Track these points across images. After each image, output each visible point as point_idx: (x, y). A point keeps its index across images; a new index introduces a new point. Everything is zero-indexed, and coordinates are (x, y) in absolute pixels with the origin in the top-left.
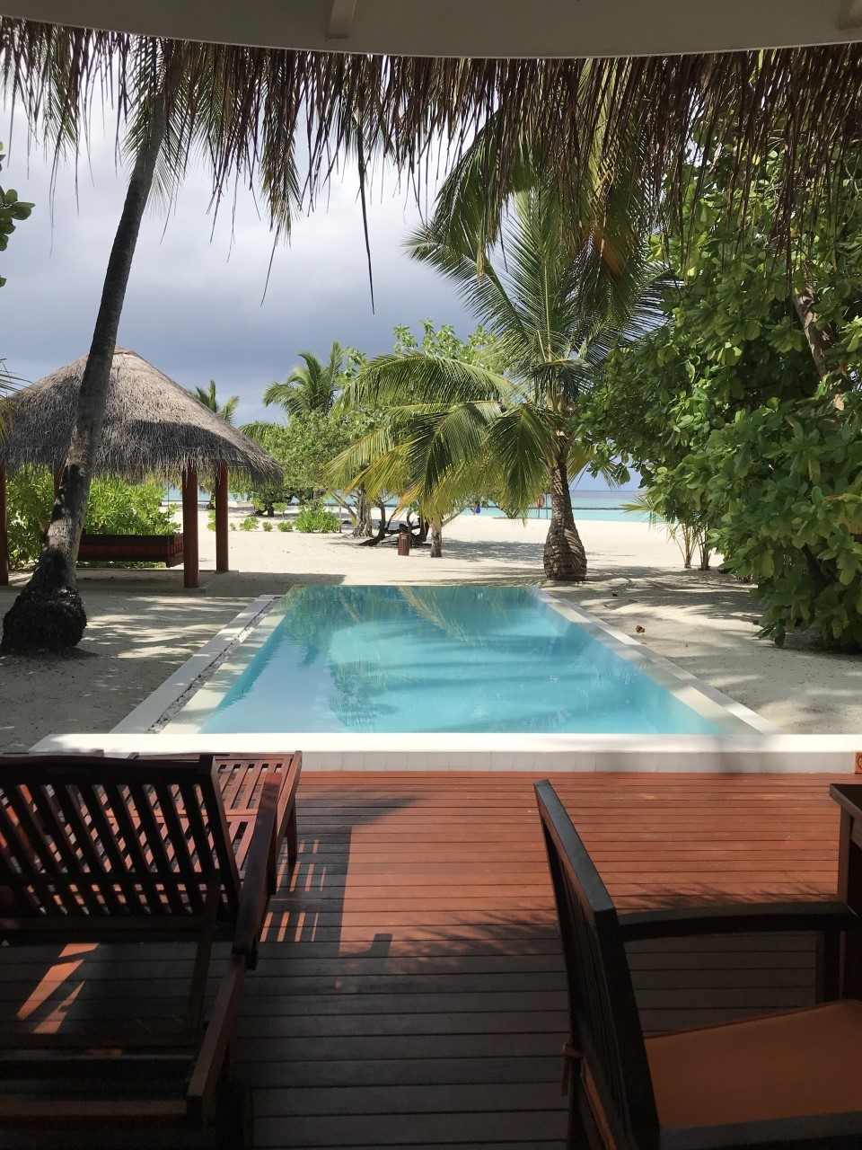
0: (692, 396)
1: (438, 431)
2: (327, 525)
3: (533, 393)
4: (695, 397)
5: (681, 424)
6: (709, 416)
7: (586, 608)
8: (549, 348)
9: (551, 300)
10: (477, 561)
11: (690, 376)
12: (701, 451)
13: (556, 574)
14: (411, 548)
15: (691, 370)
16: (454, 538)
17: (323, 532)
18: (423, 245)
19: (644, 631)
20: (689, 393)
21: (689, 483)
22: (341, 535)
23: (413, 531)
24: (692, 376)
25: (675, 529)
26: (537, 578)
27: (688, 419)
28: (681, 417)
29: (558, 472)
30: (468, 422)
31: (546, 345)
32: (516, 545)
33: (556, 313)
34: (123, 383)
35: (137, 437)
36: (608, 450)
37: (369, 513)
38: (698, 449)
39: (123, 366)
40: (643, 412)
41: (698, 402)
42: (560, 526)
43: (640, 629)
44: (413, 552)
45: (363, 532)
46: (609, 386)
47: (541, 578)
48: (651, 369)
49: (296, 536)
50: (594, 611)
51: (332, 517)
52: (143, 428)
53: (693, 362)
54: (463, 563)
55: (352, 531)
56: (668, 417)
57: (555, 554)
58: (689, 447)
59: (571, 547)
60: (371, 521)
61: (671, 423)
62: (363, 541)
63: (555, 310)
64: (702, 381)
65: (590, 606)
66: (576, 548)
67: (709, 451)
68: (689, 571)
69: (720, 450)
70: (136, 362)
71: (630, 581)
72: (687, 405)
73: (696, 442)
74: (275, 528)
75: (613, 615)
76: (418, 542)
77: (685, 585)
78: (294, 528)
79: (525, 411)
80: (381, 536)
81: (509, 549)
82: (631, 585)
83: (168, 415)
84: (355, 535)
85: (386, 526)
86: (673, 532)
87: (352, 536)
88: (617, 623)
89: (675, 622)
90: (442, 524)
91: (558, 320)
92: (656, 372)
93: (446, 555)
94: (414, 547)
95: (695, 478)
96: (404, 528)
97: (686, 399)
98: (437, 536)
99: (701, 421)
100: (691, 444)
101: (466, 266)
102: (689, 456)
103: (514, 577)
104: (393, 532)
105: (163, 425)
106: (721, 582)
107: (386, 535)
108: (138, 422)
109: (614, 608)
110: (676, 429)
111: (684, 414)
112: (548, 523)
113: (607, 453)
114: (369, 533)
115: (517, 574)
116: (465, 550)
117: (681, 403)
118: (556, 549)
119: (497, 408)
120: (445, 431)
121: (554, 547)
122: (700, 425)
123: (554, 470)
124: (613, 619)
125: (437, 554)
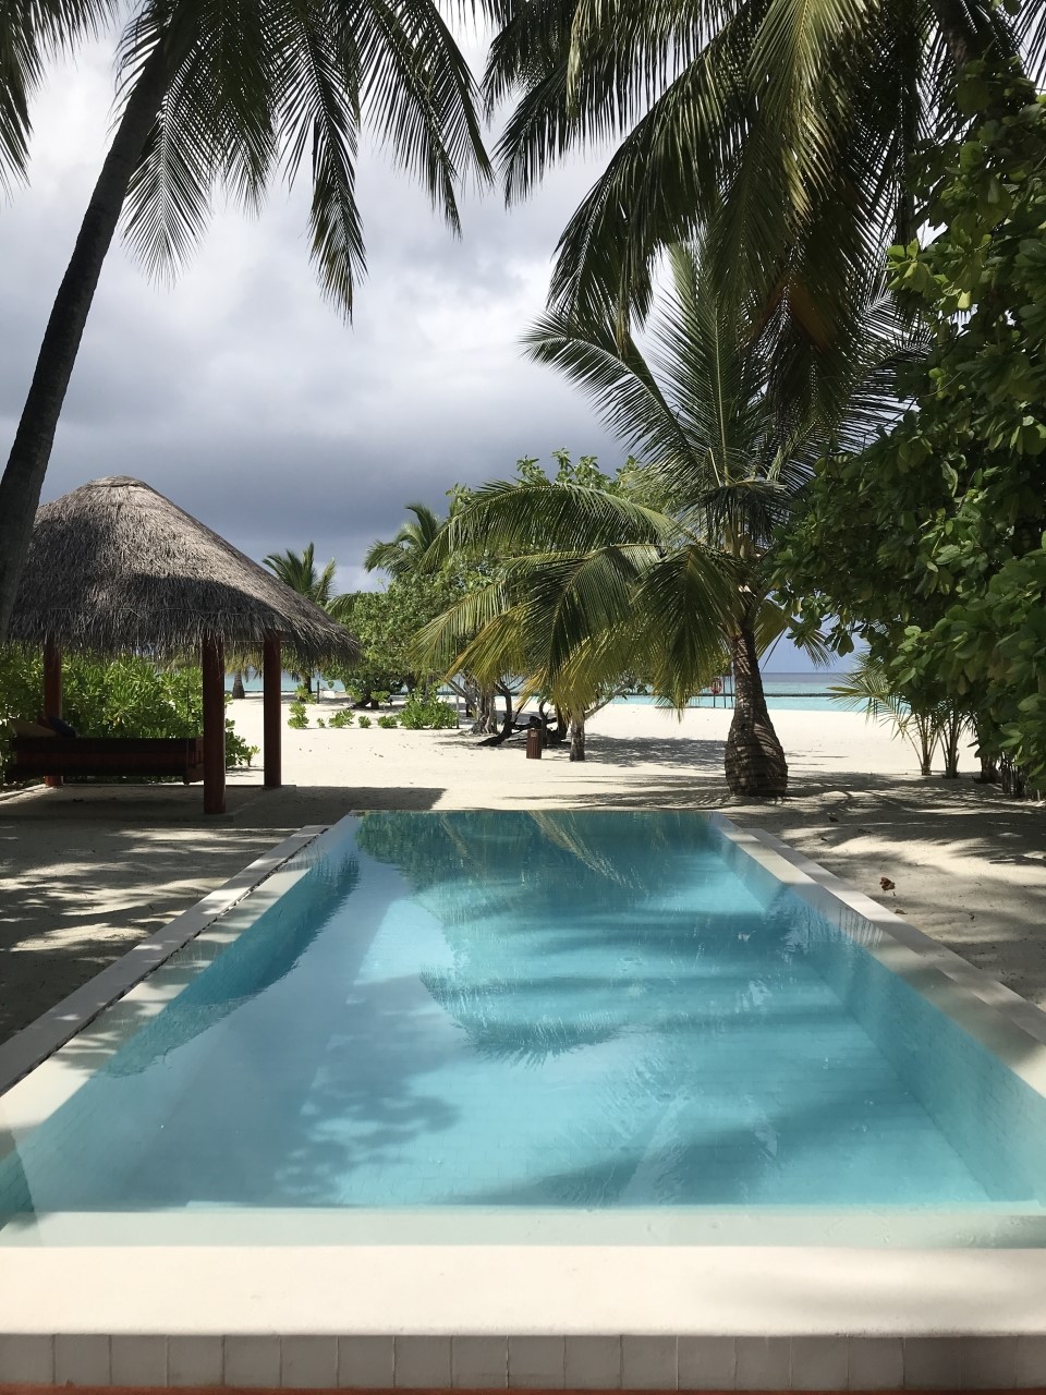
0: (955, 516)
1: (569, 586)
2: (441, 719)
3: (705, 532)
4: (960, 516)
5: (940, 560)
6: (985, 544)
7: (792, 842)
8: (726, 472)
9: (727, 407)
10: (632, 766)
11: (950, 486)
12: (976, 600)
13: (744, 788)
14: (546, 748)
15: (951, 477)
16: (603, 734)
17: (435, 728)
18: (551, 340)
19: (893, 887)
20: (951, 510)
21: (960, 650)
22: (459, 731)
23: (549, 726)
24: (953, 487)
25: (906, 722)
26: (717, 791)
27: (949, 551)
28: (938, 548)
29: (742, 642)
30: (611, 572)
31: (720, 468)
32: (686, 742)
33: (733, 424)
34: (123, 524)
35: (134, 597)
36: (819, 605)
37: (493, 701)
38: (971, 596)
39: (126, 501)
40: (873, 548)
41: (967, 525)
42: (748, 719)
43: (887, 884)
44: (546, 753)
45: (486, 726)
46: (818, 512)
47: (722, 791)
48: (887, 477)
49: (401, 733)
50: (805, 849)
51: (447, 708)
52: (144, 585)
53: (954, 464)
54: (613, 770)
55: (471, 726)
56: (914, 550)
57: (741, 759)
58: (954, 594)
59: (765, 748)
60: (495, 712)
61: (922, 557)
62: (483, 738)
63: (733, 420)
64: (972, 492)
65: (800, 840)
66: (770, 750)
67: (991, 598)
68: (928, 778)
69: (1009, 597)
70: (145, 496)
71: (850, 796)
72: (949, 528)
73: (967, 586)
74: (374, 724)
75: (837, 856)
76: (555, 740)
77: (930, 802)
78: (399, 723)
79: (692, 555)
80: (507, 733)
81: (676, 750)
82: (851, 802)
83: (181, 566)
84: (474, 731)
85: (513, 720)
86: (903, 725)
87: (470, 733)
88: (844, 870)
89: (939, 871)
90: (585, 717)
91: (738, 433)
92: (894, 483)
93: (591, 758)
94: (550, 748)
95: (970, 641)
96: (538, 721)
97: (946, 519)
98: (579, 732)
99: (974, 552)
100: (959, 589)
101: (610, 366)
102: (957, 607)
103: (683, 791)
104: (521, 728)
105: (173, 581)
106: (982, 797)
107: (513, 731)
108: (136, 576)
109: (836, 842)
110: (932, 567)
111: (943, 544)
112: (730, 715)
113: (818, 610)
114: (493, 729)
115: (687, 785)
116: (616, 750)
117: (938, 527)
118: (742, 752)
119: (654, 554)
120: (579, 585)
121: (739, 749)
122: (972, 559)
123: (736, 640)
124: (839, 864)
125: (578, 756)
